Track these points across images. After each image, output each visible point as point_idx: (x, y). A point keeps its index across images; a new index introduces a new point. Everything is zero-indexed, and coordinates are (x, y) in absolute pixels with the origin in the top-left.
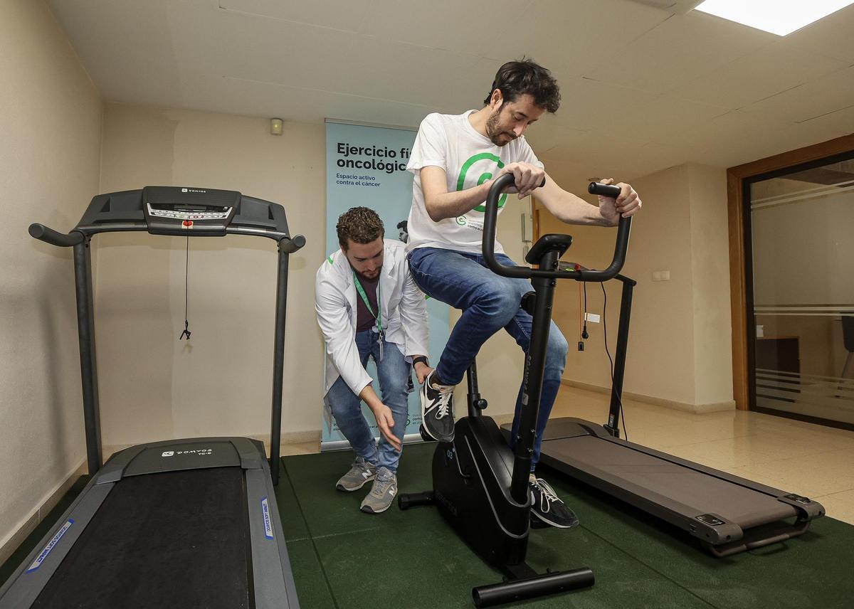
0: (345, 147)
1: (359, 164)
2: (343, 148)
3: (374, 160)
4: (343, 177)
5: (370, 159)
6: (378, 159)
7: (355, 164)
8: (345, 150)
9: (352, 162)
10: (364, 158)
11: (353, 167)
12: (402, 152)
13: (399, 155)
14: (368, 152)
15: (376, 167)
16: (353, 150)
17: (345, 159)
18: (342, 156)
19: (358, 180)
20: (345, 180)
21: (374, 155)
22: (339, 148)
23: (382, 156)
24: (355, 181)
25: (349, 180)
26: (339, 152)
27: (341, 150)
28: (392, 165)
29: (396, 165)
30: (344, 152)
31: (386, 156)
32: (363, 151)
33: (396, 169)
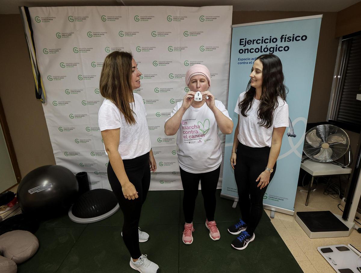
0: (244, 41)
1: (252, 51)
2: (243, 42)
3: (261, 47)
4: (242, 60)
5: (259, 46)
6: (264, 45)
7: (250, 51)
8: (244, 43)
9: (248, 49)
10: (255, 46)
11: (248, 52)
12: (282, 38)
13: (279, 40)
14: (258, 41)
15: (262, 50)
16: (249, 42)
17: (244, 48)
18: (242, 47)
19: (250, 61)
20: (243, 61)
21: (262, 43)
22: (241, 42)
23: (267, 42)
24: (248, 61)
25: (246, 61)
26: (240, 44)
27: (242, 43)
28: (274, 48)
29: (276, 47)
30: (243, 44)
31: (270, 42)
32: (255, 42)
33: (276, 51)
